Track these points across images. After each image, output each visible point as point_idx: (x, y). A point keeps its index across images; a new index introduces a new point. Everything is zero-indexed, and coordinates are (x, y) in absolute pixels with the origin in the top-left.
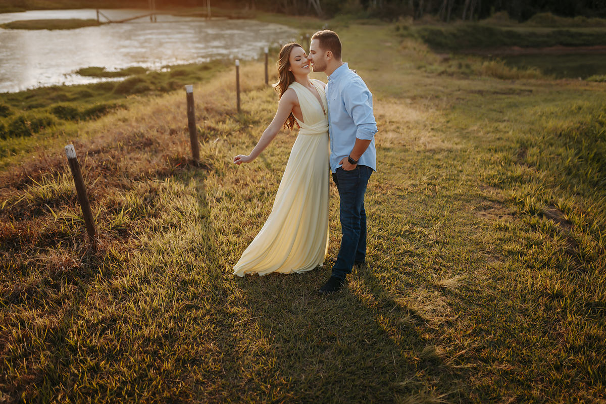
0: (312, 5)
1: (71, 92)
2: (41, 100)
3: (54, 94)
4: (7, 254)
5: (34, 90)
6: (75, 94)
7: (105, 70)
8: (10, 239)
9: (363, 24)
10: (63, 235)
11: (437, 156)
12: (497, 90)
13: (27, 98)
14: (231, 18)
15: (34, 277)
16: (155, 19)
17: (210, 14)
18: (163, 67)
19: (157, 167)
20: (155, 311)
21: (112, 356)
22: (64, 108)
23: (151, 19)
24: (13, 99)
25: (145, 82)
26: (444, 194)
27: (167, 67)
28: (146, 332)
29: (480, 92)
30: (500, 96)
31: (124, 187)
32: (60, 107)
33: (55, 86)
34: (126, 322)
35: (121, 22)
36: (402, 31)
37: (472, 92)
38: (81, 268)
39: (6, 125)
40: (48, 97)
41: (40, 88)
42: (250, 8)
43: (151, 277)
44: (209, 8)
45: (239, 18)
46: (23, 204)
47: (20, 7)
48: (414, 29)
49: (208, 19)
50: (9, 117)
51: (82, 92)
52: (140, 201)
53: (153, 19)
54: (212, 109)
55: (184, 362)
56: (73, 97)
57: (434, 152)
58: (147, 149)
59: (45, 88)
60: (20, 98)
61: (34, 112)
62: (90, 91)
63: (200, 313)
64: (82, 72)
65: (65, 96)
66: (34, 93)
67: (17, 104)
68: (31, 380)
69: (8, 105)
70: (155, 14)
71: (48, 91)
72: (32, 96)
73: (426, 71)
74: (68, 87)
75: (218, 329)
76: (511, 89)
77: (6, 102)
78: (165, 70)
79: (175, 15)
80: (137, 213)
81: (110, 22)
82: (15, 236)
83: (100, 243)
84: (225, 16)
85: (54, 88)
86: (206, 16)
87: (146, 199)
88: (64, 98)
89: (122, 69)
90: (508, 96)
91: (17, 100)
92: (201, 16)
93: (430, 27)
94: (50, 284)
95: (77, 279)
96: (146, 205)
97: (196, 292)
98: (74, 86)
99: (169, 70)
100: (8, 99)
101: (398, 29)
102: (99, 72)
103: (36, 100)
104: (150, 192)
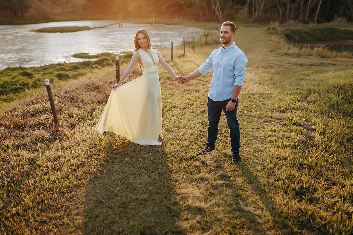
0: (217, 15)
1: (68, 66)
2: (51, 70)
3: (58, 67)
4: (17, 131)
5: (48, 65)
6: (70, 67)
7: (89, 55)
8: (19, 126)
9: (248, 27)
10: (44, 125)
11: (254, 97)
12: (313, 64)
13: (44, 69)
14: (167, 24)
15: (27, 140)
16: (122, 26)
17: (154, 22)
18: (121, 53)
19: (98, 99)
20: (79, 155)
21: (55, 169)
22: (62, 74)
23: (119, 25)
24: (36, 70)
25: (109, 60)
26: (249, 114)
27: (124, 52)
28: (72, 162)
29: (301, 65)
30: (312, 67)
31: (79, 107)
32: (60, 73)
33: (60, 63)
34: (65, 158)
35: (102, 28)
36: (271, 31)
37: (296, 64)
38: (50, 138)
39: (30, 82)
40: (55, 69)
41: (51, 65)
42: (179, 18)
43: (81, 143)
44: (154, 19)
45: (171, 24)
46: (28, 112)
47: (46, 20)
48: (279, 29)
49: (153, 25)
50: (33, 79)
51: (74, 66)
52: (85, 113)
53: (120, 26)
54: (136, 72)
55: (87, 173)
56: (69, 69)
57: (254, 94)
58: (96, 91)
59: (54, 64)
60: (40, 70)
61: (46, 76)
62: (78, 66)
63: (99, 157)
64: (76, 56)
65: (64, 68)
66: (48, 66)
67: (38, 72)
68: (19, 174)
69: (33, 73)
70: (122, 22)
71: (56, 66)
72: (47, 69)
73: (275, 53)
74: (67, 64)
75: (106, 163)
76: (322, 63)
77: (33, 72)
78: (122, 54)
79: (133, 23)
80: (82, 118)
81: (95, 28)
82: (22, 124)
83: (60, 129)
84: (163, 23)
85: (59, 64)
86: (152, 23)
87: (89, 113)
88: (63, 69)
89: (98, 54)
90: (317, 67)
91: (39, 71)
92: (149, 23)
93: (291, 28)
94: (34, 143)
95: (47, 142)
96: (88, 115)
97: (100, 149)
98: (70, 63)
99: (125, 54)
100: (34, 70)
101: (269, 29)
102: (85, 56)
103: (49, 71)
104: (92, 110)
